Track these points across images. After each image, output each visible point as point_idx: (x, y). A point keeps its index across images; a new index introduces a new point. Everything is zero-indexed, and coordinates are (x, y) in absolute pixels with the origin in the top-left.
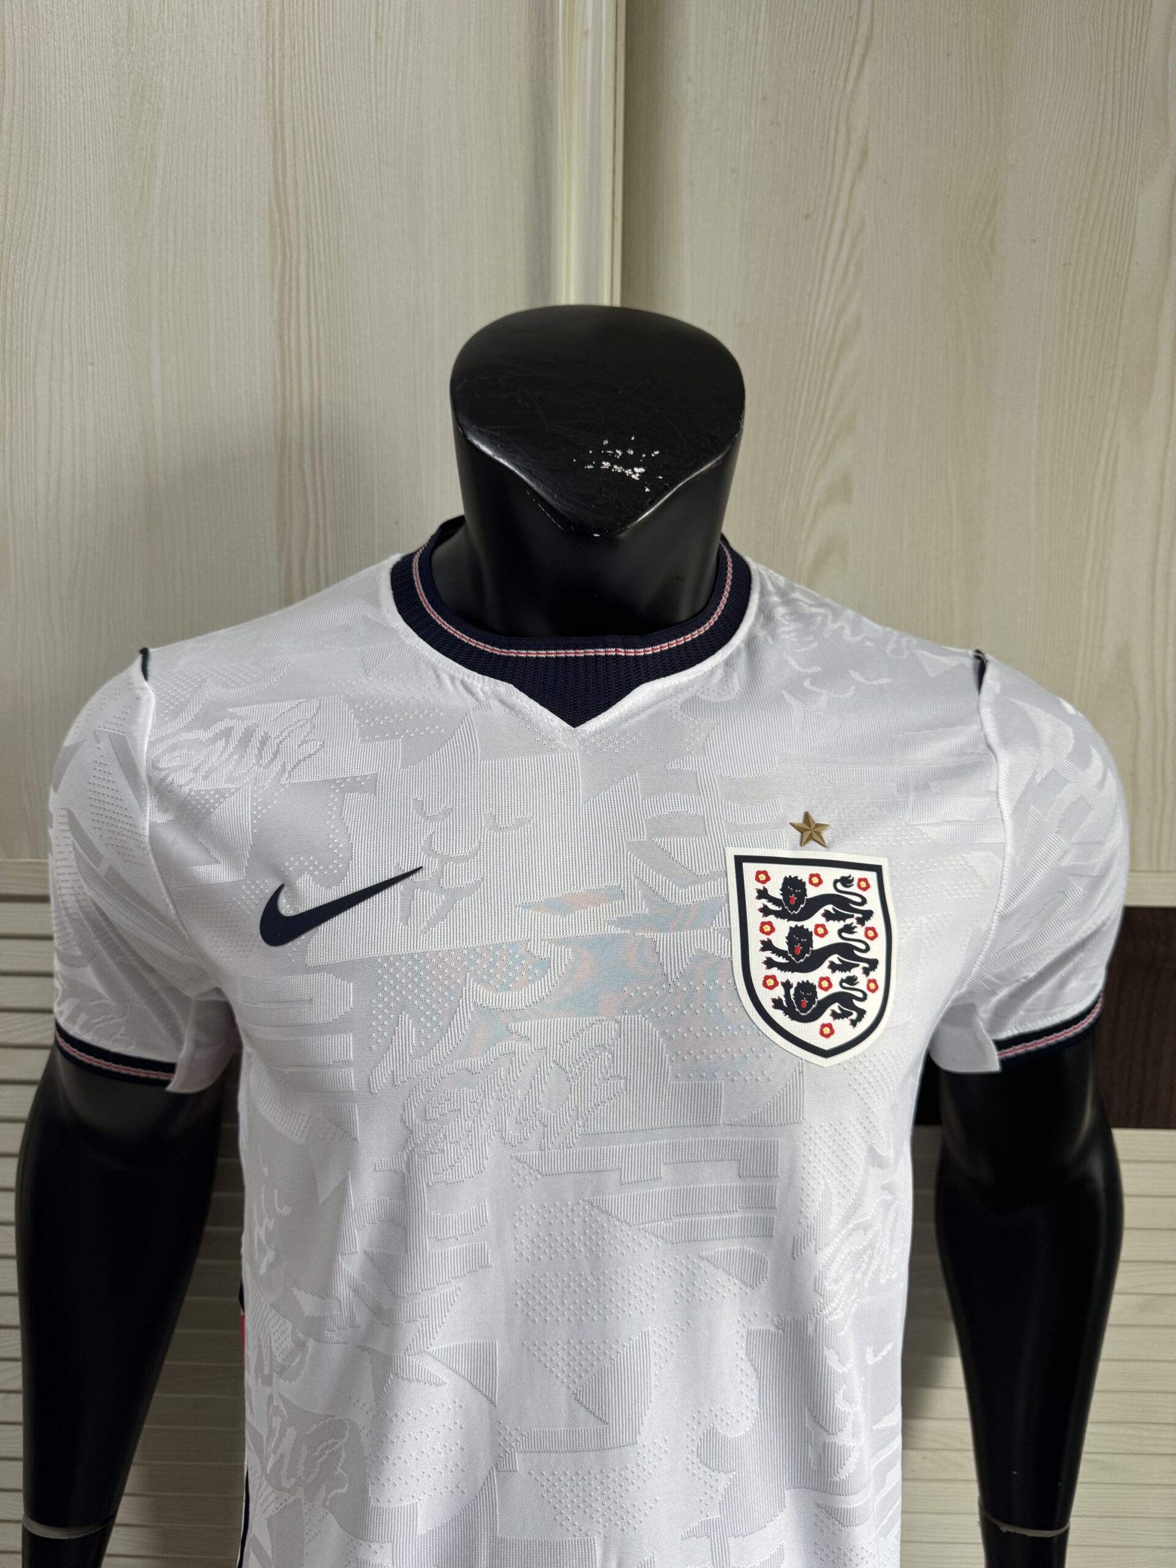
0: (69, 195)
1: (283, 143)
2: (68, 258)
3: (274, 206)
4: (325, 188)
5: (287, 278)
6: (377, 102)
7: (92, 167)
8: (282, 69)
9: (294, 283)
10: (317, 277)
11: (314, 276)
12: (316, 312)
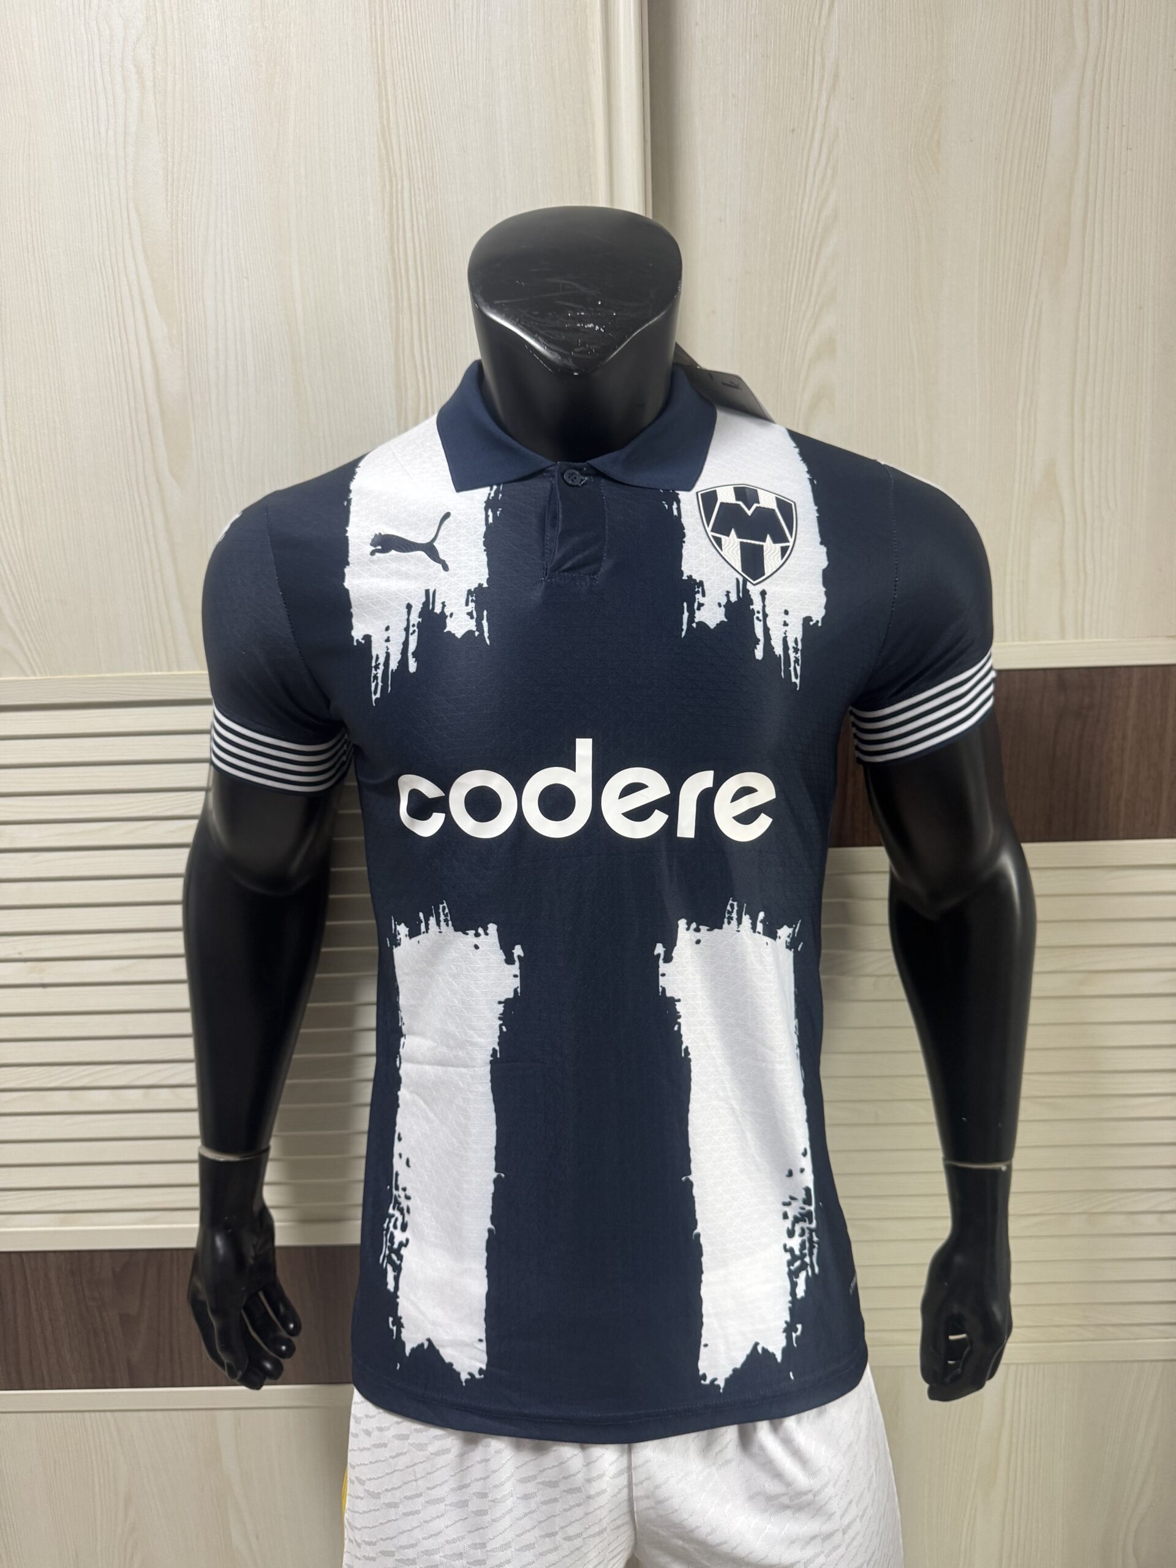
0: (222, 144)
1: (387, 95)
2: (224, 194)
3: (382, 144)
4: (421, 128)
5: (394, 202)
6: (457, 58)
7: (239, 119)
8: (383, 35)
9: (400, 206)
10: (418, 200)
11: (415, 200)
12: (418, 228)
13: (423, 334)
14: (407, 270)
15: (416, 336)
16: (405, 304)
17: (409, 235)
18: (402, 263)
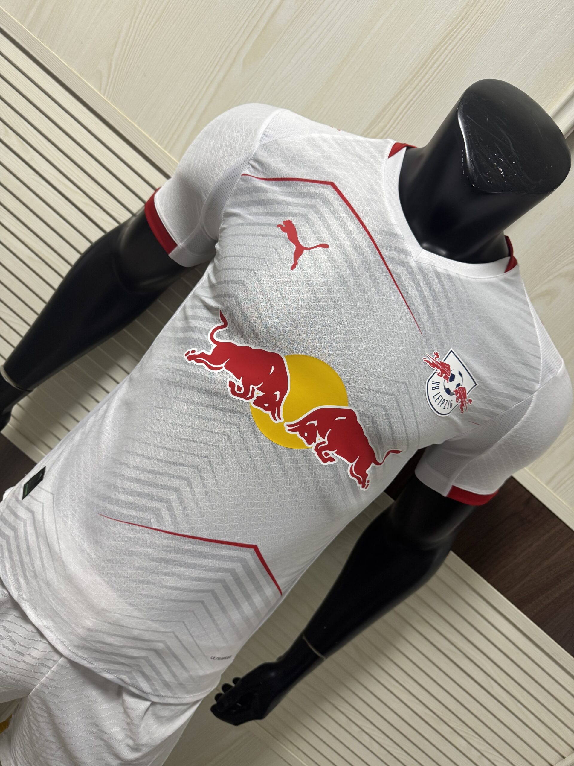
5: (455, 30)
10: (466, 39)
11: (465, 38)
12: (454, 53)
13: (411, 103)
14: (431, 68)
15: (408, 100)
16: (416, 82)
17: (447, 52)
18: (432, 61)
